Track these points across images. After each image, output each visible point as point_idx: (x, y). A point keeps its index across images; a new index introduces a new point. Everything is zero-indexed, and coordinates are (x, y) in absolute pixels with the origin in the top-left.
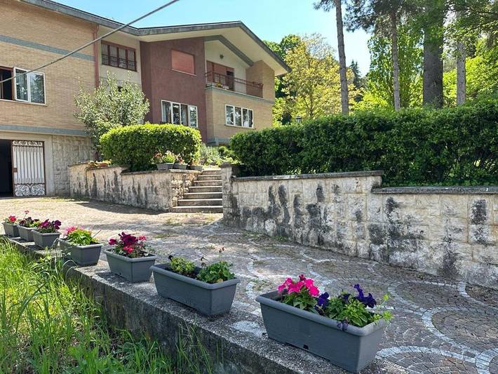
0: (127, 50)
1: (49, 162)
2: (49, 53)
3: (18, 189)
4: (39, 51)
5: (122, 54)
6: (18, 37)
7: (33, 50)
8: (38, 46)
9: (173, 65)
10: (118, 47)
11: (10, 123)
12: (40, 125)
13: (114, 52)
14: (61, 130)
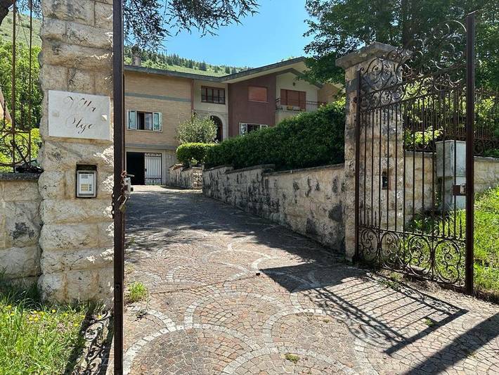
0: (219, 89)
1: (164, 165)
2: (165, 101)
3: (147, 181)
4: (159, 100)
5: (216, 93)
6: (149, 93)
7: (155, 100)
8: (159, 97)
9: (250, 97)
10: (213, 89)
11: (143, 143)
12: (158, 144)
13: (210, 93)
14: (170, 146)
